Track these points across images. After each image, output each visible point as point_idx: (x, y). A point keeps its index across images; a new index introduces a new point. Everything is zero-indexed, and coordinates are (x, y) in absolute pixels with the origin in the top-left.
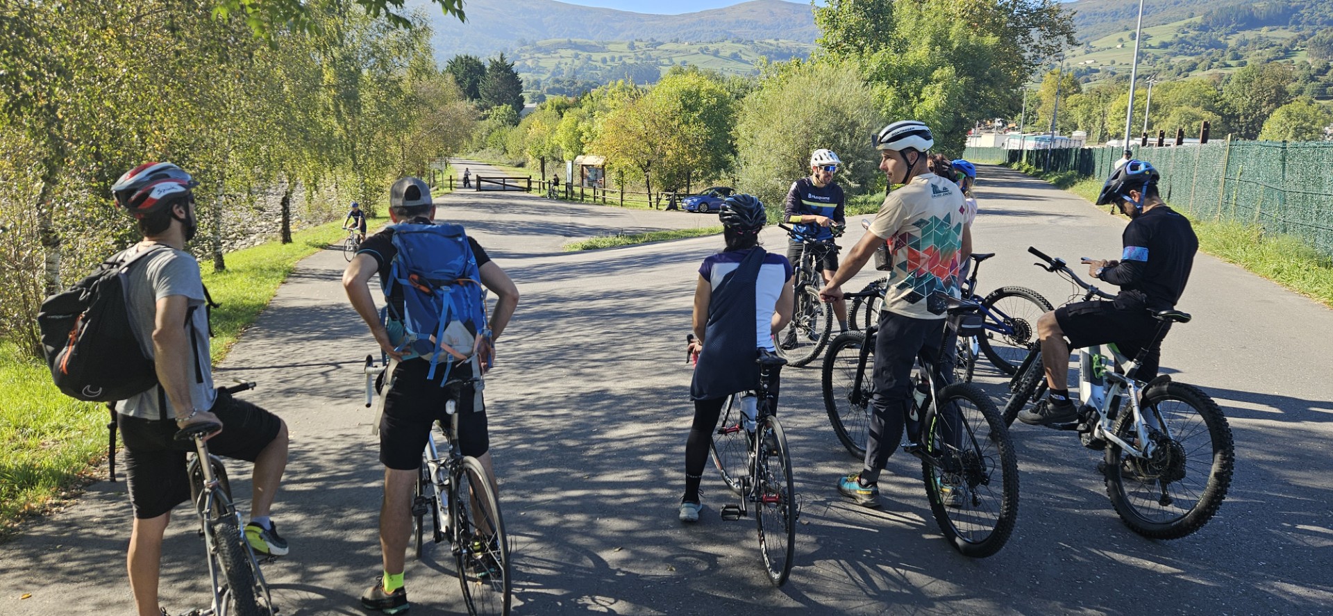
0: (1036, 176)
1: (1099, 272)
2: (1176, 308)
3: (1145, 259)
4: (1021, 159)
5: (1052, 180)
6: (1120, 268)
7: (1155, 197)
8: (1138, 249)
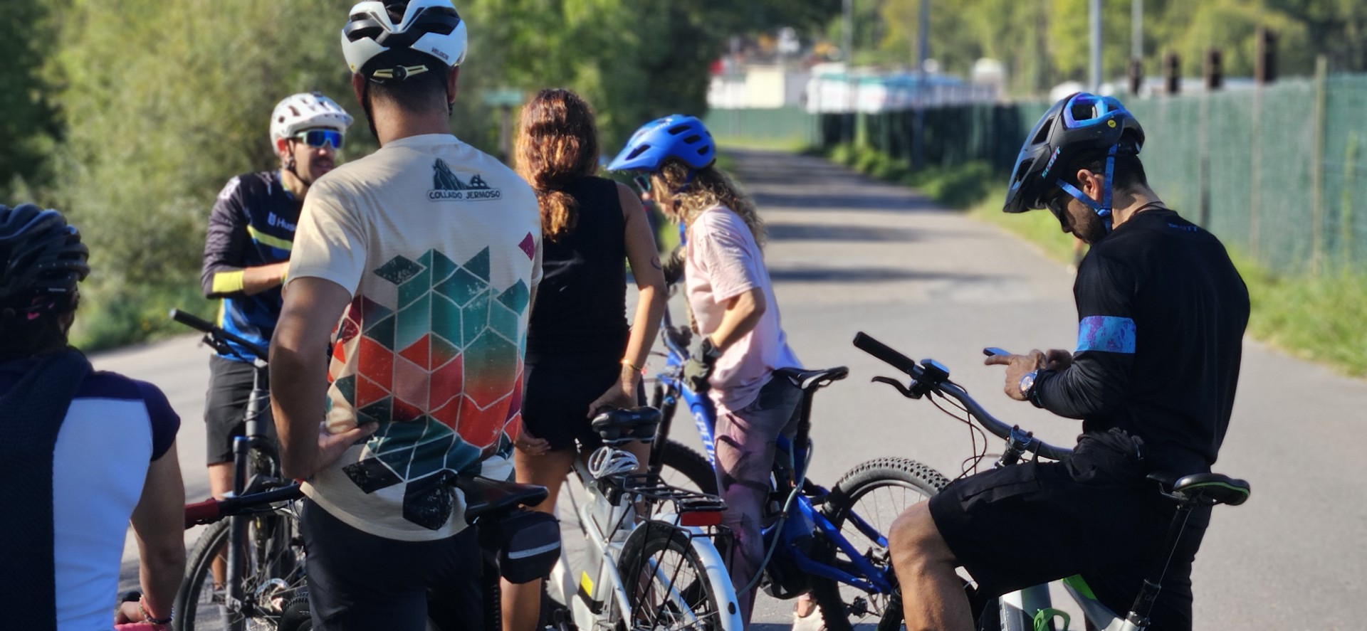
0: (894, 178)
1: (1027, 384)
2: (1215, 469)
3: (1129, 346)
4: (851, 135)
5: (932, 188)
6: (1075, 372)
7: (1138, 186)
8: (1110, 322)
